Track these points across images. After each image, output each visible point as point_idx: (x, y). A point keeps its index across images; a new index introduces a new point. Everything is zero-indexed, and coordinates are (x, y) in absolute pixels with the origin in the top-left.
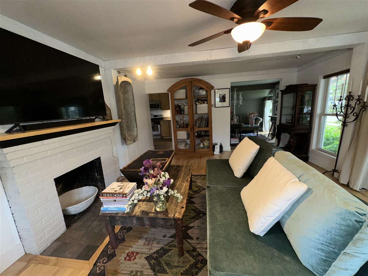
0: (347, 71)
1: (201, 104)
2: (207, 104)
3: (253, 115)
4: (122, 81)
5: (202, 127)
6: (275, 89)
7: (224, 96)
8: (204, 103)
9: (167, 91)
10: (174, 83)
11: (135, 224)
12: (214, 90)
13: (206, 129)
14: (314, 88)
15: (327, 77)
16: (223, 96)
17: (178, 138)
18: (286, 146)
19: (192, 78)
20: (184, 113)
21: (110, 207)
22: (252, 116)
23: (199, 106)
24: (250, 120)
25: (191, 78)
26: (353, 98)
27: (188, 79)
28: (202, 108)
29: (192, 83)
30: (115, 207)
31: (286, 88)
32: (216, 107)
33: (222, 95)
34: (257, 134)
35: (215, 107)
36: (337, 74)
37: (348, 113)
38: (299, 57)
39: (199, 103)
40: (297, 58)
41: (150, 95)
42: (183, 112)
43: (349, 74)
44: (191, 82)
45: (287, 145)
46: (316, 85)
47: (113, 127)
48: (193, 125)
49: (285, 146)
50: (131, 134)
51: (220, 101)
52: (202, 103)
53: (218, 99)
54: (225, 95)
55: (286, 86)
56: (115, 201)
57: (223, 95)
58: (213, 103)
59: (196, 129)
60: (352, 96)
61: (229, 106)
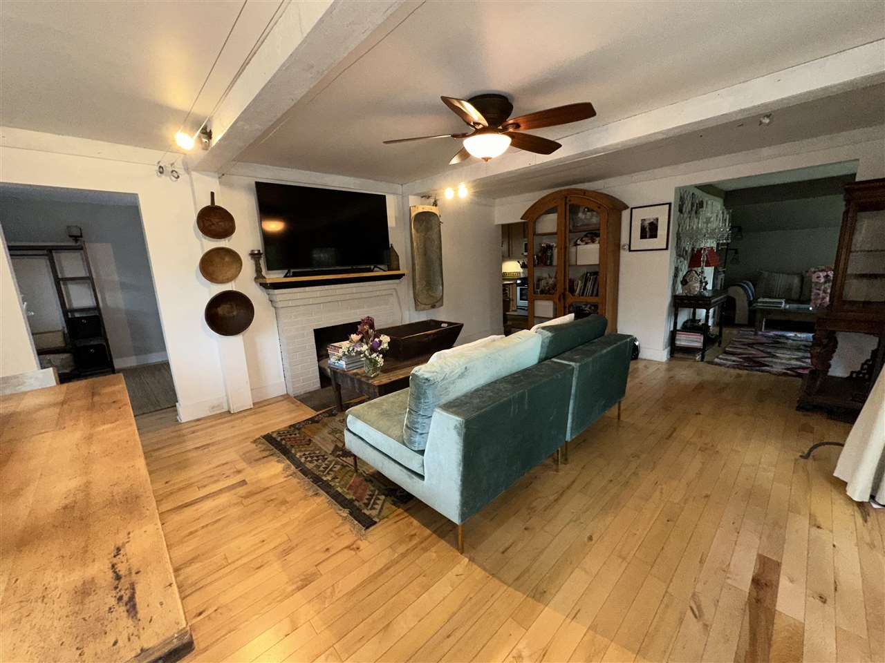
1: (587, 243)
3: (822, 274)
4: (417, 212)
7: (655, 222)
9: (522, 219)
10: (534, 202)
12: (629, 210)
13: (594, 300)
16: (652, 222)
17: (536, 315)
18: (854, 375)
19: (568, 190)
20: (551, 263)
22: (818, 277)
23: (583, 248)
24: (815, 291)
25: (565, 190)
27: (561, 191)
29: (568, 199)
32: (632, 249)
33: (650, 219)
35: (630, 251)
38: (767, 121)
39: (583, 241)
40: (761, 123)
41: (503, 226)
42: (549, 261)
44: (566, 197)
45: (858, 373)
47: (397, 281)
48: (565, 289)
49: (850, 378)
50: (433, 294)
51: (643, 236)
53: (637, 232)
54: (657, 219)
58: (624, 239)
59: (570, 299)
61: (666, 249)
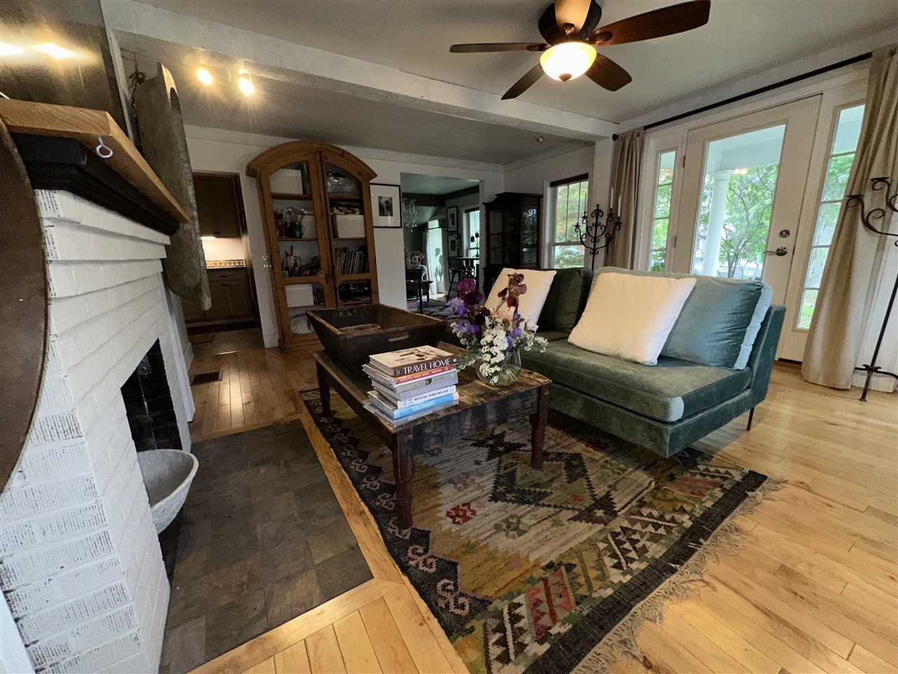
0: (583, 177)
1: (346, 213)
2: (362, 216)
5: (352, 273)
6: (444, 209)
7: (390, 201)
8: (354, 213)
11: (466, 432)
13: (364, 276)
14: (537, 201)
15: (555, 184)
16: (387, 201)
17: (289, 306)
20: (301, 235)
21: (414, 402)
23: (342, 219)
26: (603, 213)
28: (350, 225)
30: (426, 399)
31: (496, 199)
33: (385, 198)
34: (428, 297)
36: (567, 181)
37: (598, 235)
38: (541, 140)
39: (341, 211)
40: (538, 140)
42: (298, 233)
43: (587, 182)
44: (322, 154)
46: (542, 196)
51: (382, 213)
52: (350, 211)
54: (391, 199)
55: (496, 195)
56: (430, 380)
57: (387, 199)
59: (341, 279)
60: (600, 211)
61: (401, 227)
